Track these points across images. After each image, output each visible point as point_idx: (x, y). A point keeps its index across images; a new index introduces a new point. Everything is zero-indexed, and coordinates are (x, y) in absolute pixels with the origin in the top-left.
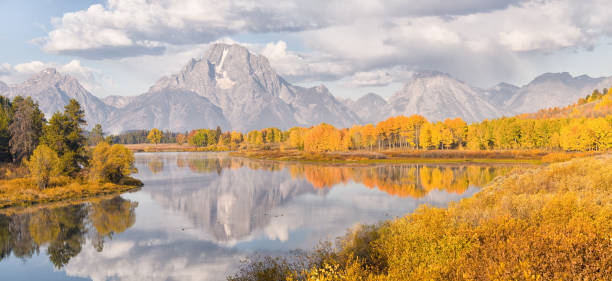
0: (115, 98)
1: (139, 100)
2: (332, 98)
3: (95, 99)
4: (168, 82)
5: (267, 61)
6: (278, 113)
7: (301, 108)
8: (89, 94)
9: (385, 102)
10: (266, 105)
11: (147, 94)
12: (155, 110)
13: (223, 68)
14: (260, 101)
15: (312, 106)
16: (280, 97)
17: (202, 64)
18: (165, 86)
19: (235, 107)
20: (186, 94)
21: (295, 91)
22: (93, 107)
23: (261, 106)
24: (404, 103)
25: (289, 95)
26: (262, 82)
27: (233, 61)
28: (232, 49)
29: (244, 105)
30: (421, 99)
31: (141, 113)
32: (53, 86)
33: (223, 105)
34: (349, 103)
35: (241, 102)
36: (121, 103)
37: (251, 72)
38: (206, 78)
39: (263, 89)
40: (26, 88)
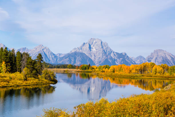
0: (60, 54)
1: (67, 55)
2: (128, 57)
3: (54, 54)
4: (76, 49)
5: (107, 44)
6: (110, 61)
7: (117, 59)
8: (52, 53)
9: (145, 59)
10: (106, 58)
11: (69, 53)
12: (72, 58)
13: (93, 46)
15: (121, 59)
16: (111, 56)
17: (87, 44)
18: (75, 51)
19: (97, 58)
20: (82, 54)
21: (115, 54)
22: (53, 57)
23: (105, 58)
24: (151, 59)
26: (106, 51)
27: (97, 43)
28: (97, 40)
29: (99, 58)
30: (156, 58)
31: (68, 59)
32: (42, 50)
33: (93, 58)
34: (133, 58)
36: (62, 56)
37: (102, 47)
38: (88, 49)
39: (105, 53)
40: (34, 50)
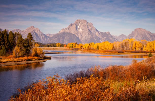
0: (50, 34)
1: (56, 35)
2: (111, 35)
3: (44, 35)
4: (64, 30)
5: (92, 24)
6: (95, 39)
7: (102, 38)
8: (42, 33)
9: (127, 37)
10: (92, 37)
11: (58, 33)
12: (60, 38)
13: (80, 26)
14: (90, 36)
15: (105, 37)
16: (96, 35)
17: (74, 25)
18: (63, 31)
20: (70, 34)
21: (100, 33)
22: (44, 37)
23: (90, 37)
25: (98, 34)
26: (91, 31)
27: (83, 24)
28: (83, 21)
29: (86, 37)
30: (137, 36)
31: (57, 39)
32: (33, 31)
33: (80, 37)
34: (116, 37)
35: (85, 36)
36: (51, 36)
37: (88, 27)
38: (75, 29)
40: (26, 31)
